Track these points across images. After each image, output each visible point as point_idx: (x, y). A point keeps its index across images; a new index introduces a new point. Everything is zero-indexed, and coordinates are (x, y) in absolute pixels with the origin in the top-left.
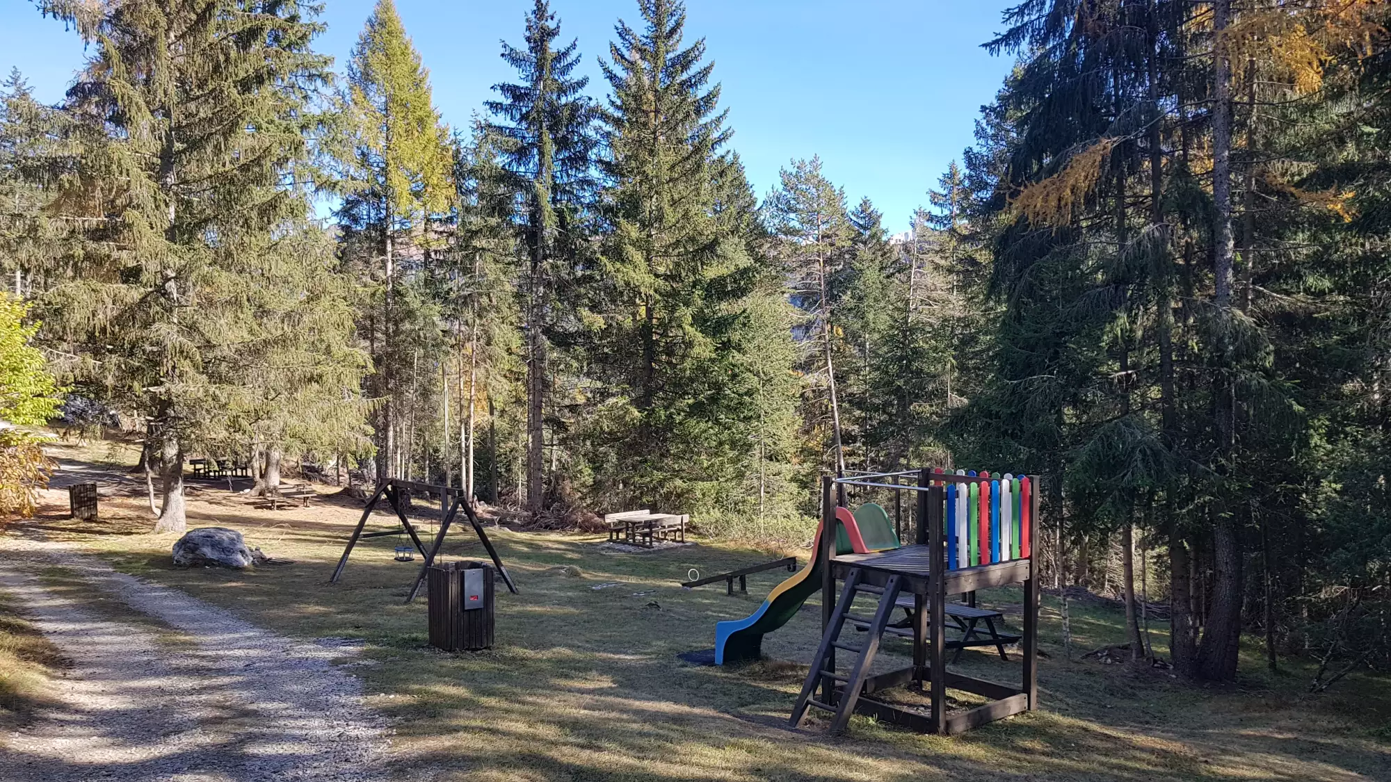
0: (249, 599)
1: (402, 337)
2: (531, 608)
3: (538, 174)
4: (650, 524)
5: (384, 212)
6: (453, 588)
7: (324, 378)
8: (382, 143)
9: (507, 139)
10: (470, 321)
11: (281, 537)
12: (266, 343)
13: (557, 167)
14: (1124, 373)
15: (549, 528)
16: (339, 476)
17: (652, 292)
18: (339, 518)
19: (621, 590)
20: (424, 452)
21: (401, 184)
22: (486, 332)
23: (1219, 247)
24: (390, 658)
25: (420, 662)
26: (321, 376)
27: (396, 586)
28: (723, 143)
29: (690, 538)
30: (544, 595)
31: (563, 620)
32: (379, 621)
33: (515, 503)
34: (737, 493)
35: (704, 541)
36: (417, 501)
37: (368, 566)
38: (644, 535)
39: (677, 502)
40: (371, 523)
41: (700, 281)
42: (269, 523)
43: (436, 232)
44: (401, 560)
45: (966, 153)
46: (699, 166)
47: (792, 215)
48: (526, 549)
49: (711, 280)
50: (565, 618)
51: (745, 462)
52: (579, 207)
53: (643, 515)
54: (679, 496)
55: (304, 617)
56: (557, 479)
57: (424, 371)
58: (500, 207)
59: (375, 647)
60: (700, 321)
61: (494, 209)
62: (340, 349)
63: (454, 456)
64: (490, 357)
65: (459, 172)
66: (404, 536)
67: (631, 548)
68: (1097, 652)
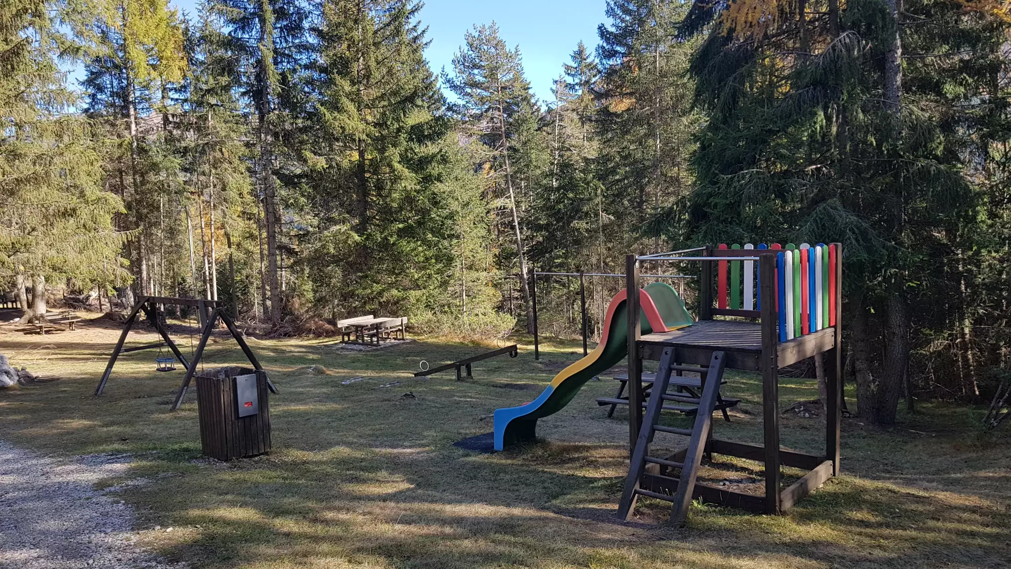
0: (11, 417)
1: (149, 186)
2: (293, 407)
3: (261, 39)
4: (377, 326)
5: (125, 82)
6: (225, 398)
7: (78, 212)
8: (119, 23)
9: (231, 9)
10: (207, 171)
11: (48, 357)
12: (18, 181)
13: (276, 33)
14: (814, 167)
15: (288, 335)
16: (101, 305)
17: (365, 137)
18: (102, 338)
19: (367, 383)
20: (173, 283)
21: (137, 55)
22: (221, 180)
23: (889, 55)
24: (161, 475)
25: (196, 477)
26: (74, 210)
27: (160, 395)
28: (416, 13)
29: (408, 337)
30: (302, 393)
31: (329, 416)
32: (146, 431)
33: (254, 318)
34: (444, 298)
35: (420, 338)
36: (170, 320)
37: (131, 377)
38: (372, 336)
39: (395, 308)
40: (132, 340)
41: (403, 127)
42: (35, 346)
43: (172, 99)
44: (163, 370)
45: (600, 28)
46: (398, 32)
47: (476, 71)
48: (272, 354)
49: (412, 127)
50: (330, 414)
51: (450, 273)
52: (297, 67)
53: (369, 320)
54: (396, 303)
55: (68, 433)
56: (287, 296)
57: (169, 214)
58: (227, 68)
59: (144, 463)
60: (405, 160)
61: (223, 69)
62: (92, 192)
63: (199, 284)
64: (225, 200)
65: (188, 46)
66: (165, 350)
67: (361, 347)
68: (794, 408)
